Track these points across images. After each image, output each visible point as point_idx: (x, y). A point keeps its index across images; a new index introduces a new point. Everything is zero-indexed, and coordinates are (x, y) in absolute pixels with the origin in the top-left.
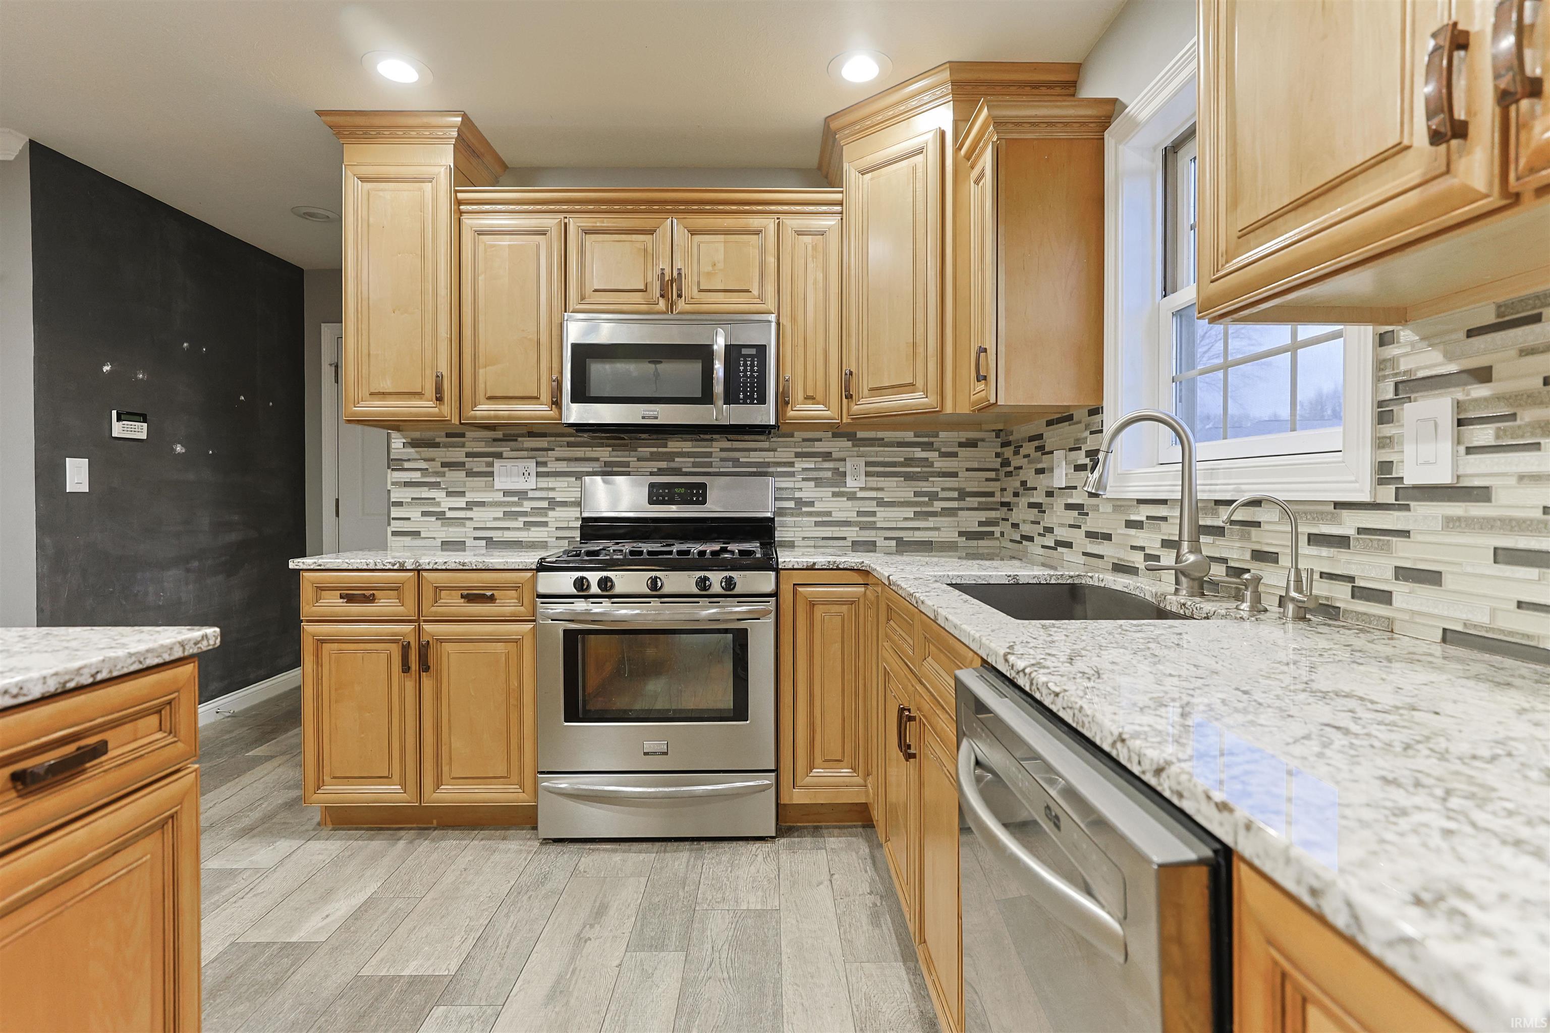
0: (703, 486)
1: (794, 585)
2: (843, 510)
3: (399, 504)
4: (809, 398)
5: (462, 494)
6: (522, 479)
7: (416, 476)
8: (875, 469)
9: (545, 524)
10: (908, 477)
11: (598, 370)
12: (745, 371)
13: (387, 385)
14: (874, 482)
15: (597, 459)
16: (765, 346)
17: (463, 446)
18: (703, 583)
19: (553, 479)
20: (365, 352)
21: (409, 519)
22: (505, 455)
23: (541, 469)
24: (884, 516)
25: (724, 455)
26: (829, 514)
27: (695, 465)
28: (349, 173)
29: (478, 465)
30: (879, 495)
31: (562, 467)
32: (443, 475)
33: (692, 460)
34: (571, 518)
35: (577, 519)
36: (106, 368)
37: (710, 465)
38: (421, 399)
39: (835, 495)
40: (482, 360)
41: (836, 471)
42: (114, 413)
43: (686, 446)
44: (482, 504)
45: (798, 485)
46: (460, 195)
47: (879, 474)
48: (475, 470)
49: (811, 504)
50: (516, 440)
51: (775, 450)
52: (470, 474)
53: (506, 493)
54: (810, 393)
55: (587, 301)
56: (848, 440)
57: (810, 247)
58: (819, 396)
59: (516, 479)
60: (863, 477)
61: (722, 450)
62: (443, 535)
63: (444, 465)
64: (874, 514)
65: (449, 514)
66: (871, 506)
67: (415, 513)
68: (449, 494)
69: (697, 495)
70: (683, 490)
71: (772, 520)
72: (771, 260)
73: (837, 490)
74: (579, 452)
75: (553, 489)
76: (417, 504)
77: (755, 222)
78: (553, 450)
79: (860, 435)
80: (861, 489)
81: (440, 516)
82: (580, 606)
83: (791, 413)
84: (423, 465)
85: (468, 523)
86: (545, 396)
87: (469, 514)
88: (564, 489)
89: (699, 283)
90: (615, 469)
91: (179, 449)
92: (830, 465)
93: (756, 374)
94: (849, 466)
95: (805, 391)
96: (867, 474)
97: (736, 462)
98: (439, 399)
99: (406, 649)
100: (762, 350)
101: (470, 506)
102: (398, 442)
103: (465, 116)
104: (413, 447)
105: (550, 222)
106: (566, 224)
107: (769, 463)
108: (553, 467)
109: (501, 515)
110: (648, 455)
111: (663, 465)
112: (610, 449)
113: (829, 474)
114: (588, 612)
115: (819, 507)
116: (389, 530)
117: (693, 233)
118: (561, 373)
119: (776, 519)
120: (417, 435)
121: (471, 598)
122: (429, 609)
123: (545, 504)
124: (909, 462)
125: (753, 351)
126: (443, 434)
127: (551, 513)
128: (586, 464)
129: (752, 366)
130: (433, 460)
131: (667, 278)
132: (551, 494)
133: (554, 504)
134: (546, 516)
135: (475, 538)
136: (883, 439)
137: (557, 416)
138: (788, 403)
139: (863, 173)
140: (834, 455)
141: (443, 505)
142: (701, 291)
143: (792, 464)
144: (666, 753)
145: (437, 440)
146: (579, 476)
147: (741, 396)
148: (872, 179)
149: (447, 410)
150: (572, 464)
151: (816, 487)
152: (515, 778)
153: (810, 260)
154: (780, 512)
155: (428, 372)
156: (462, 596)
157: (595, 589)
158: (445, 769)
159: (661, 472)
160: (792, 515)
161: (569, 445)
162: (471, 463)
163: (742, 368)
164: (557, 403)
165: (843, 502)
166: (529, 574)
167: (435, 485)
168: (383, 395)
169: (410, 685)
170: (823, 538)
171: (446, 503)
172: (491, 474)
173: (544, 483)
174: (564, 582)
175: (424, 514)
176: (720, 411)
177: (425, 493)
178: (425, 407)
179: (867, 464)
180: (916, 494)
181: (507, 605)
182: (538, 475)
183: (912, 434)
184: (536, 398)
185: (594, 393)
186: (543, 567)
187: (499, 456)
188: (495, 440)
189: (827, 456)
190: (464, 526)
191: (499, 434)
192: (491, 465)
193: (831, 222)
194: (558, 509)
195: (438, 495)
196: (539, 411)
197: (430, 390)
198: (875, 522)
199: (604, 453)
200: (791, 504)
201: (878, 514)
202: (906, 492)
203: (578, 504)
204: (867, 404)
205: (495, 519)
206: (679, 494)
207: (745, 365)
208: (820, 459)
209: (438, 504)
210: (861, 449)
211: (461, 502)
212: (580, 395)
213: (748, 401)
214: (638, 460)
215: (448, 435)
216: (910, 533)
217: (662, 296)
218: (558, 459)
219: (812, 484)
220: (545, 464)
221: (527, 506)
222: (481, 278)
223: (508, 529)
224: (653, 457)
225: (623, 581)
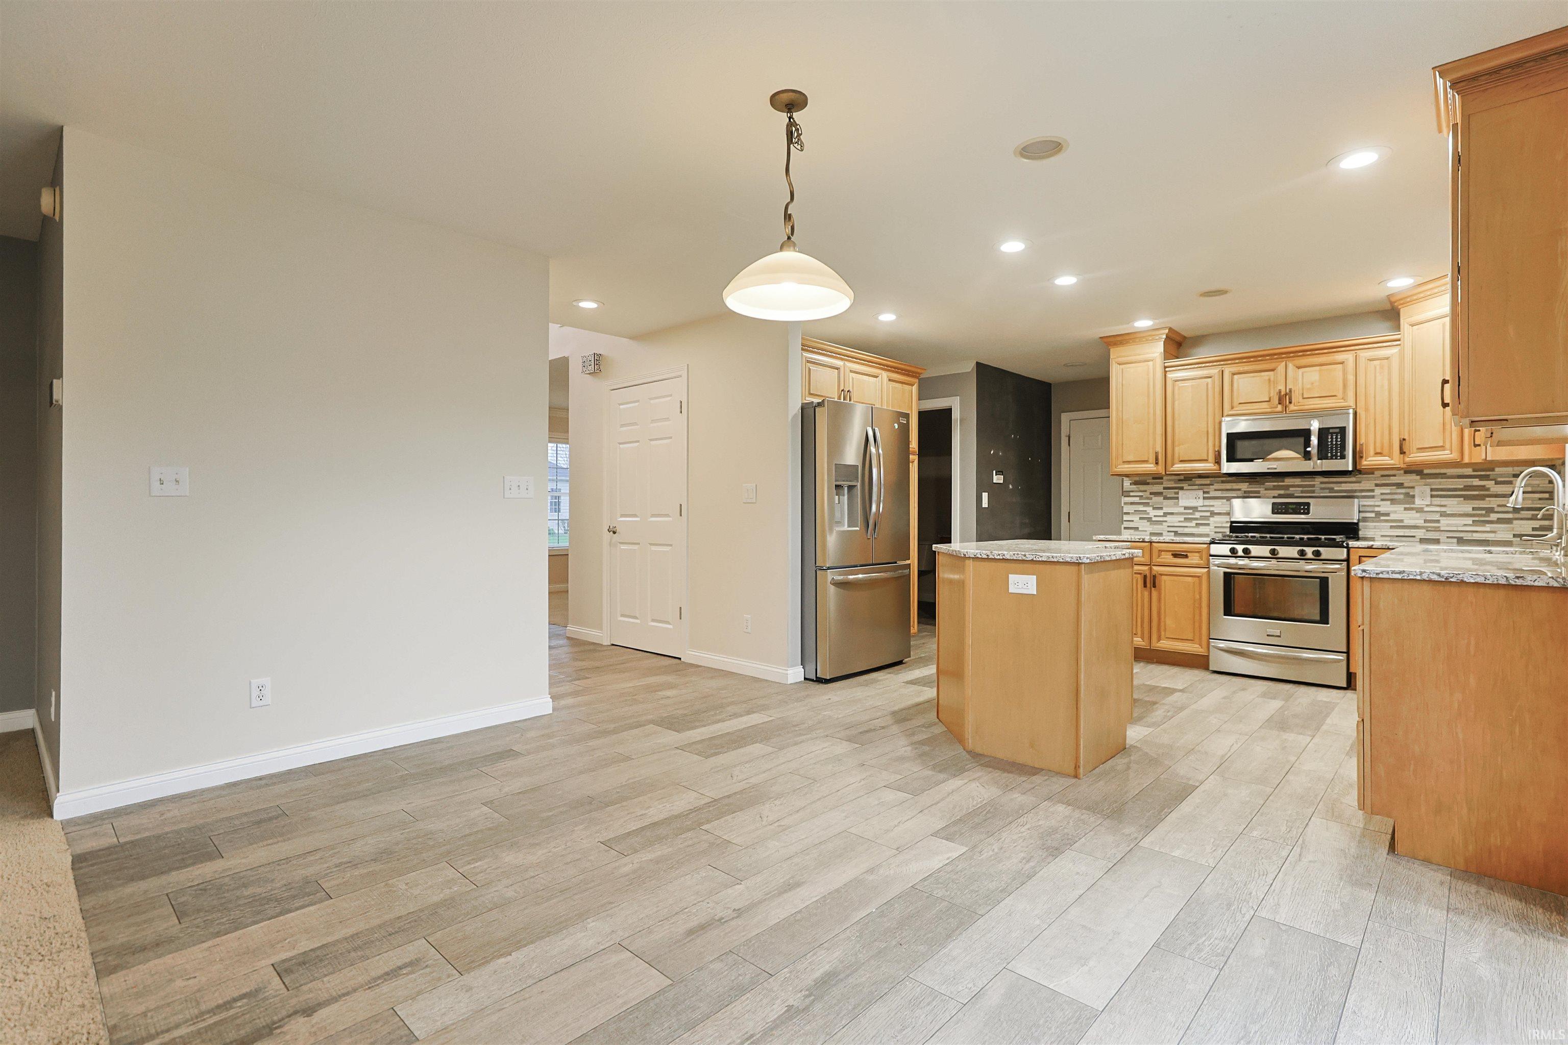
0: (1308, 504)
1: (1360, 556)
2: (1411, 518)
3: (1128, 513)
4: (1377, 454)
5: (1161, 508)
6: (1195, 500)
7: (1137, 500)
8: (1436, 493)
9: (1208, 525)
10: (1466, 498)
11: (1240, 445)
12: (1332, 441)
13: (1131, 458)
14: (1437, 501)
15: (1239, 490)
16: (1345, 427)
17: (1162, 484)
18: (1302, 553)
19: (1213, 500)
20: (1121, 443)
21: (1133, 521)
22: (1185, 488)
23: (1205, 495)
24: (1445, 523)
25: (1323, 486)
26: (1402, 521)
27: (1302, 492)
28: (1114, 362)
29: (1170, 493)
30: (1443, 509)
31: (1219, 494)
32: (1151, 499)
33: (1301, 489)
34: (1223, 523)
35: (1227, 522)
36: (992, 452)
37: (1313, 492)
38: (1147, 464)
39: (1405, 509)
40: (1176, 443)
41: (1407, 494)
42: (994, 472)
43: (1297, 481)
44: (1172, 514)
45: (1377, 503)
46: (1166, 364)
47: (1441, 496)
48: (1168, 496)
49: (1388, 515)
50: (1191, 480)
51: (1360, 482)
52: (1166, 498)
53: (1186, 508)
54: (1378, 450)
55: (1235, 409)
56: (1417, 475)
57: (1378, 368)
58: (1386, 451)
59: (1191, 500)
60: (1429, 498)
61: (1322, 483)
62: (1151, 529)
63: (1151, 494)
64: (1438, 521)
65: (1154, 519)
66: (1436, 517)
67: (1136, 518)
68: (1154, 508)
69: (1304, 509)
70: (1294, 506)
71: (1357, 524)
72: (1351, 378)
73: (1408, 506)
74: (1228, 486)
75: (1213, 506)
76: (1137, 514)
77: (1340, 357)
78: (1213, 485)
79: (1426, 471)
80: (1427, 505)
81: (1149, 519)
82: (1233, 561)
83: (1364, 463)
84: (1140, 494)
85: (1164, 523)
86: (1211, 458)
87: (1165, 519)
88: (1219, 506)
89: (1303, 394)
90: (1251, 495)
91: (1011, 487)
92: (1403, 491)
93: (1339, 443)
94: (1416, 492)
95: (1375, 449)
96: (1432, 496)
97: (1332, 490)
98: (1157, 463)
99: (1145, 577)
100: (1343, 430)
101: (1165, 514)
102: (1127, 483)
103: (1170, 329)
104: (1135, 485)
105: (1214, 371)
106: (1222, 371)
107: (1356, 490)
108: (1212, 494)
109: (1183, 519)
110: (1272, 487)
111: (1282, 492)
112: (1248, 484)
113: (1402, 497)
114: (1237, 564)
115: (1392, 517)
116: (1123, 526)
117: (1299, 368)
118: (1220, 446)
119: (1361, 524)
120: (1137, 479)
121: (1176, 555)
122: (1156, 560)
123: (1208, 514)
124: (1467, 488)
125: (1337, 430)
126: (1151, 478)
127: (1211, 519)
128: (1234, 492)
129: (1337, 438)
130: (1145, 491)
131: (1282, 393)
132: (1212, 509)
133: (1213, 514)
134: (1209, 520)
135: (1168, 531)
136: (1445, 474)
137: (1218, 469)
138: (1362, 457)
139: (1412, 325)
140: (1406, 485)
141: (1151, 514)
142: (1304, 398)
143: (1373, 491)
144: (1279, 636)
145: (1148, 481)
146: (1229, 499)
147: (1329, 455)
148: (1418, 329)
149: (1160, 469)
150: (1225, 492)
151: (1391, 504)
152: (1197, 640)
153: (1378, 374)
154: (1365, 520)
155: (1151, 451)
156: (1172, 555)
157: (1240, 553)
158: (1163, 633)
159: (1280, 496)
160: (1373, 522)
161: (1223, 482)
162: (1166, 492)
163: (1330, 440)
164: (1218, 461)
165: (1413, 514)
166: (1206, 546)
167: (1146, 504)
168: (1129, 462)
169: (1146, 594)
170: (1397, 536)
171: (1152, 513)
172: (1177, 498)
173: (1207, 502)
174: (1225, 549)
175: (1141, 518)
176: (1315, 463)
177: (1141, 508)
178: (1150, 467)
179: (1432, 490)
180: (1474, 509)
181: (1194, 559)
182: (1204, 498)
183: (1470, 470)
184: (1206, 460)
185: (1239, 457)
186: (1213, 542)
187: (1182, 488)
188: (1179, 480)
189: (1400, 485)
190: (1162, 525)
191: (1182, 477)
192: (1178, 493)
193: (1395, 350)
194: (1215, 516)
195: (1149, 509)
196: (1209, 466)
197: (1152, 459)
198: (1439, 527)
199: (1244, 486)
200: (1373, 515)
201: (1442, 522)
202: (1467, 507)
203: (1228, 514)
204: (1415, 457)
205: (1179, 522)
206: (1292, 509)
207: (1332, 438)
208: (1395, 487)
209: (1148, 514)
210: (1428, 480)
211: (1161, 513)
212: (1231, 458)
213: (1334, 458)
214: (1266, 489)
215: (1154, 478)
216: (1470, 534)
217: (1279, 404)
218: (1215, 490)
219: (1389, 502)
220: (1208, 492)
221: (1197, 515)
222: (1176, 403)
223: (1187, 527)
224: (1275, 488)
225: (1255, 550)
